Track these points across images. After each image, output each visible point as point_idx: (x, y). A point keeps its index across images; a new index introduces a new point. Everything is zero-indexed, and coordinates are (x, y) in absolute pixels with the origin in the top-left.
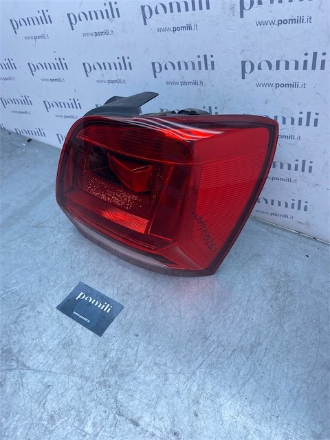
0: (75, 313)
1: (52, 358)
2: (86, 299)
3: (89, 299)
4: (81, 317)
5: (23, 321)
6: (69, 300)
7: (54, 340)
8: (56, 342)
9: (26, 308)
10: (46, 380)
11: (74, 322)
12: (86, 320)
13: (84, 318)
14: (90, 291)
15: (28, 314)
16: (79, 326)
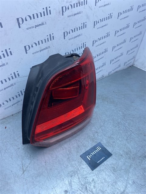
0: (98, 162)
1: (120, 178)
2: (91, 156)
3: (91, 155)
4: (101, 160)
5: (96, 190)
6: (90, 164)
7: (111, 175)
8: (112, 175)
9: (88, 188)
10: (131, 183)
11: (103, 164)
12: (103, 158)
13: (102, 159)
14: (88, 153)
15: (92, 187)
16: (105, 163)
